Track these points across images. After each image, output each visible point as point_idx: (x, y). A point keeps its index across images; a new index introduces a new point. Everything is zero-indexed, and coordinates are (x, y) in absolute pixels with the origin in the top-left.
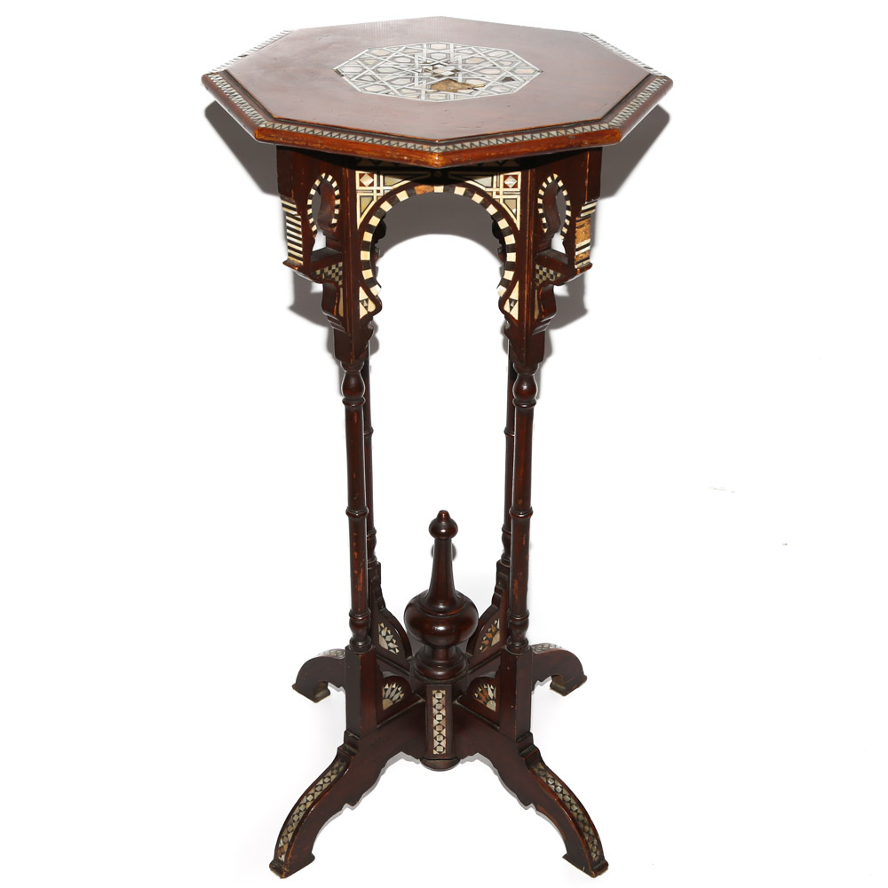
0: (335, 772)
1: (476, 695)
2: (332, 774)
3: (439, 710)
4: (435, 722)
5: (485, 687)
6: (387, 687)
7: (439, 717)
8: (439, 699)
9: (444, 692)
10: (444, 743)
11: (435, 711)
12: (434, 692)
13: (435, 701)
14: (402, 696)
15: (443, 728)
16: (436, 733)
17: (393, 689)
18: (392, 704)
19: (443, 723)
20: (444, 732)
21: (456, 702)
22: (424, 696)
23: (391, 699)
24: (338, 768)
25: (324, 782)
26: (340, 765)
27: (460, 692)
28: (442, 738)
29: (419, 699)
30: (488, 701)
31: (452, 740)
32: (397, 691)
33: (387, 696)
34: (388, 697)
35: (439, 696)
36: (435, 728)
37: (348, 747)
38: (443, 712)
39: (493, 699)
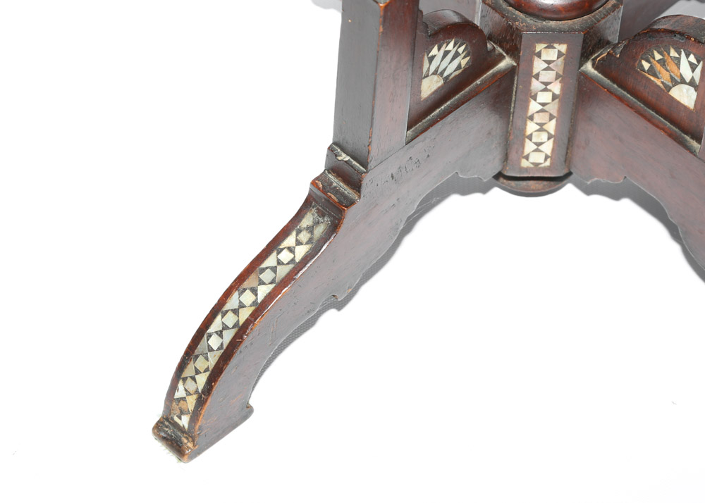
0: (304, 236)
1: (646, 65)
2: (299, 243)
3: (546, 84)
4: (534, 107)
5: (673, 53)
6: (434, 51)
7: (545, 97)
8: (549, 62)
9: (563, 48)
10: (548, 147)
11: (536, 85)
12: (540, 47)
13: (538, 65)
14: (464, 62)
15: (551, 117)
16: (531, 127)
17: (446, 53)
18: (441, 83)
19: (553, 108)
20: (551, 126)
21: (589, 67)
22: (514, 51)
23: (442, 74)
24: (310, 229)
25: (279, 262)
26: (317, 223)
27: (602, 43)
28: (544, 136)
29: (501, 58)
30: (675, 83)
31: (568, 142)
32: (457, 55)
33: (433, 69)
34: (435, 73)
35: (551, 55)
36: (531, 118)
37: (336, 182)
38: (556, 88)
39: (692, 83)
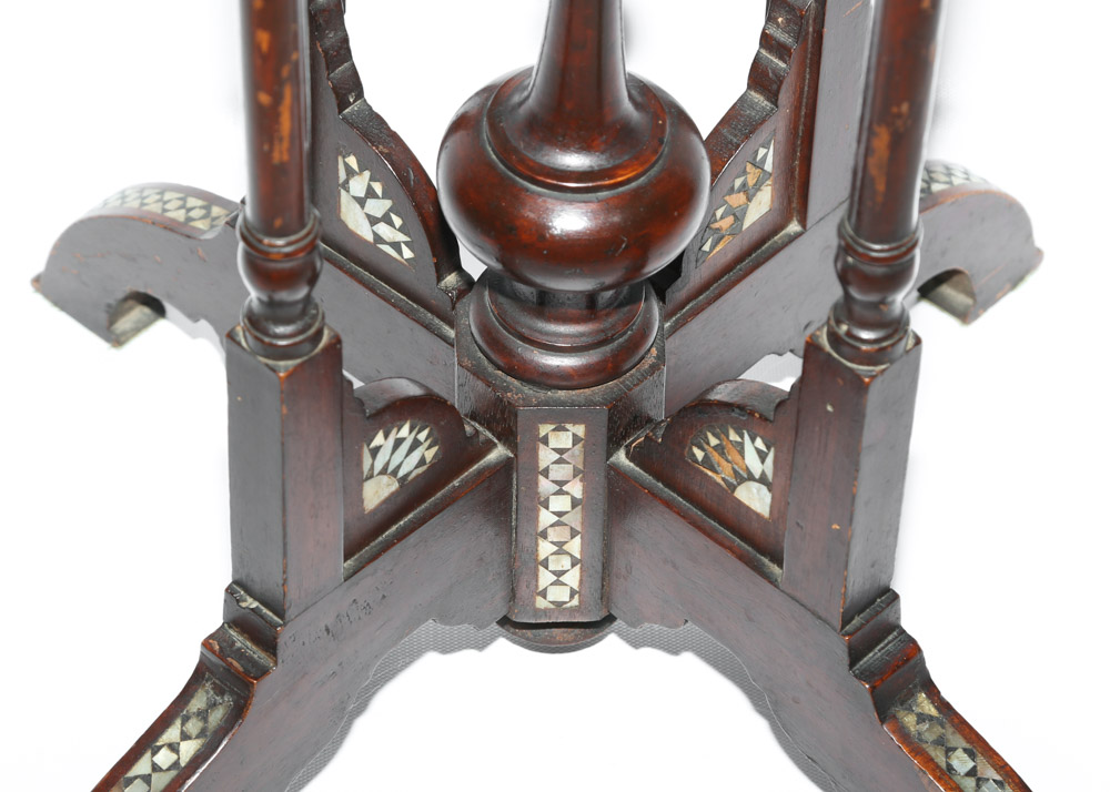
0: (193, 726)
1: (699, 454)
2: (185, 737)
3: (561, 483)
4: (546, 518)
5: (733, 436)
6: (379, 439)
7: (560, 503)
8: (560, 451)
9: (580, 430)
10: (573, 578)
11: (545, 485)
12: (545, 429)
13: (546, 457)
14: (430, 455)
15: (574, 533)
16: (545, 549)
17: (399, 442)
18: (395, 486)
19: (575, 519)
20: (575, 546)
21: (621, 457)
22: (508, 436)
23: (395, 473)
24: (203, 715)
25: (155, 768)
26: (213, 705)
27: (640, 420)
28: (565, 562)
29: (490, 446)
30: (741, 480)
31: (604, 570)
32: (416, 444)
33: (379, 465)
34: (384, 471)
35: (563, 440)
36: (544, 535)
37: (240, 641)
38: (576, 489)
39: (763, 480)
